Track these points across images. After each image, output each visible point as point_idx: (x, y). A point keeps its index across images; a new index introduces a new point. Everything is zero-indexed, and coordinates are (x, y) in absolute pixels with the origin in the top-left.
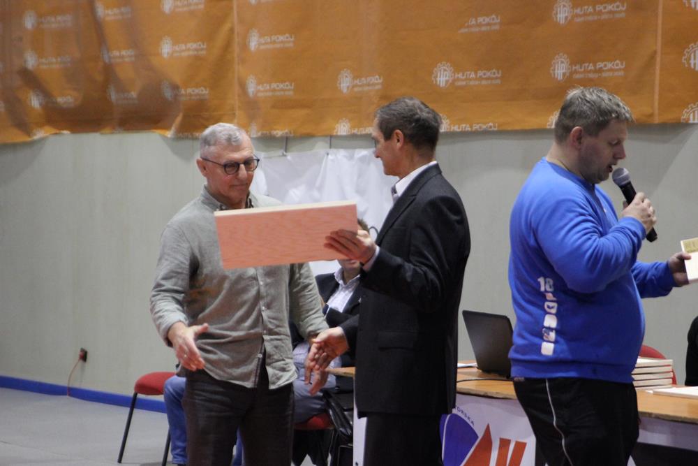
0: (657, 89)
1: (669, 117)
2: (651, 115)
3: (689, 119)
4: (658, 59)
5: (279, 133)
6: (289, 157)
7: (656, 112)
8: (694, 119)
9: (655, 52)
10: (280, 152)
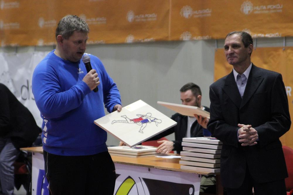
0: (170, 26)
1: (175, 38)
2: (168, 37)
3: (183, 39)
4: (170, 13)
5: (13, 45)
6: (18, 55)
7: (170, 35)
8: (185, 39)
9: (169, 10)
10: (14, 53)
